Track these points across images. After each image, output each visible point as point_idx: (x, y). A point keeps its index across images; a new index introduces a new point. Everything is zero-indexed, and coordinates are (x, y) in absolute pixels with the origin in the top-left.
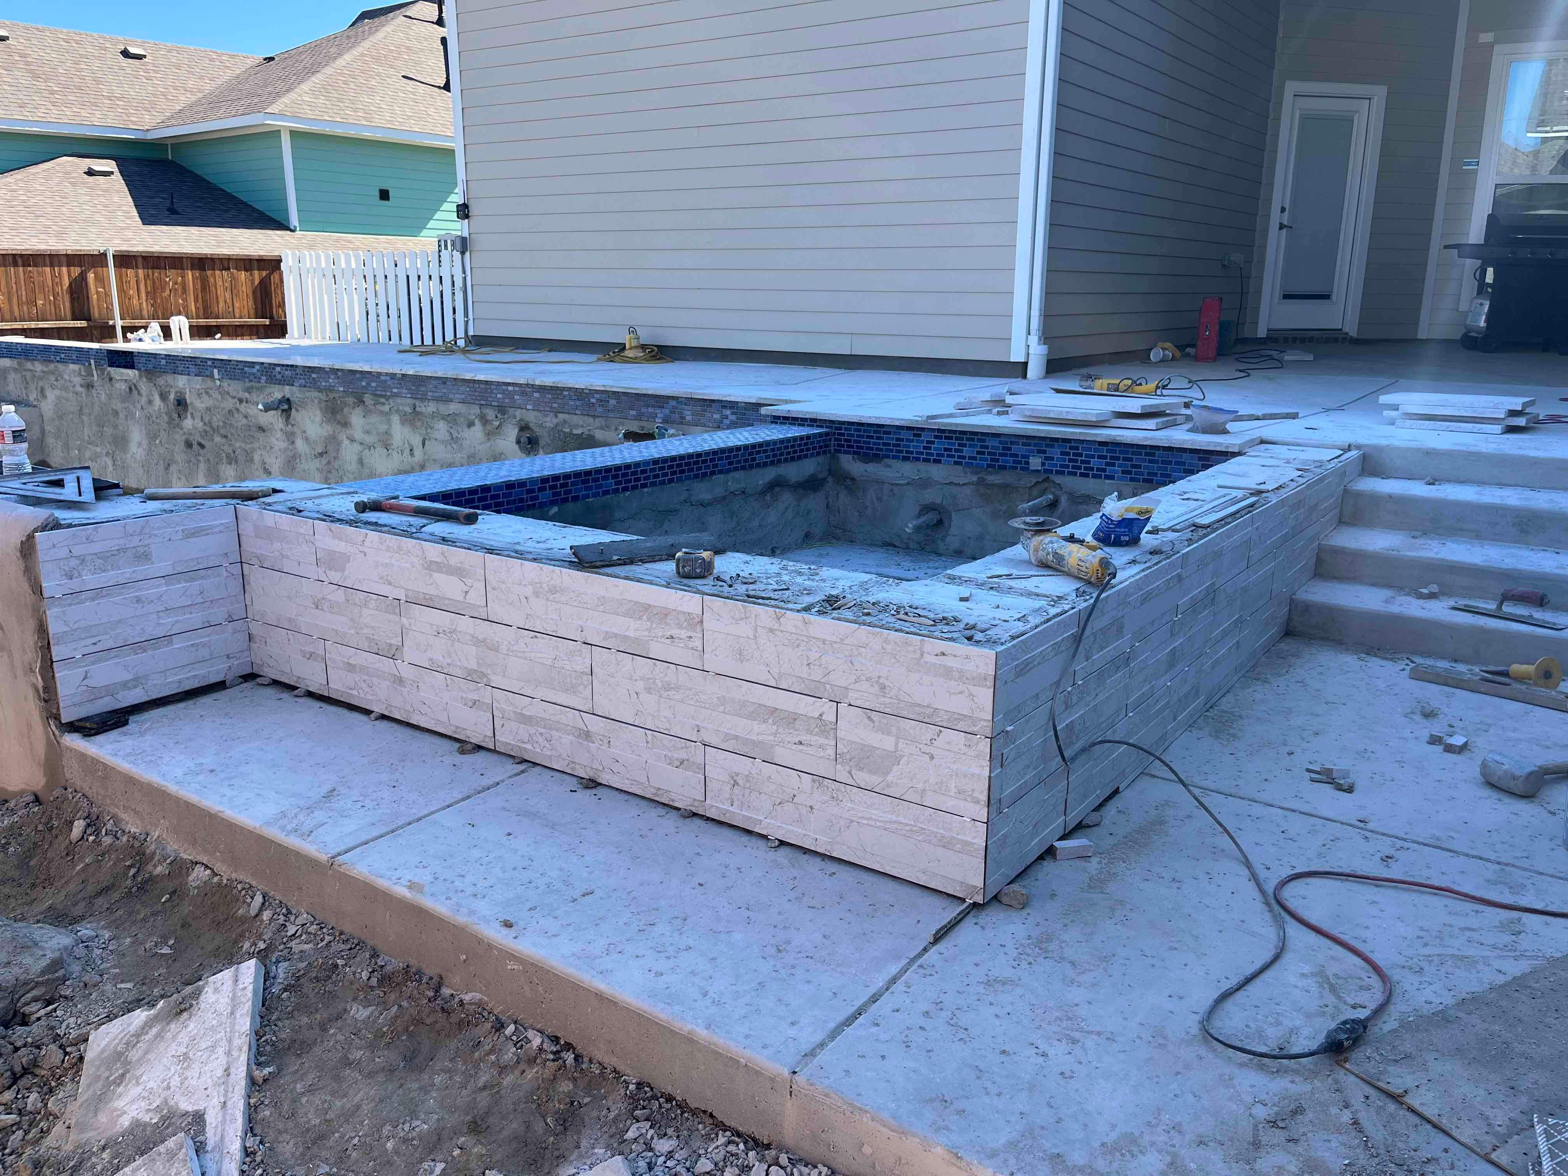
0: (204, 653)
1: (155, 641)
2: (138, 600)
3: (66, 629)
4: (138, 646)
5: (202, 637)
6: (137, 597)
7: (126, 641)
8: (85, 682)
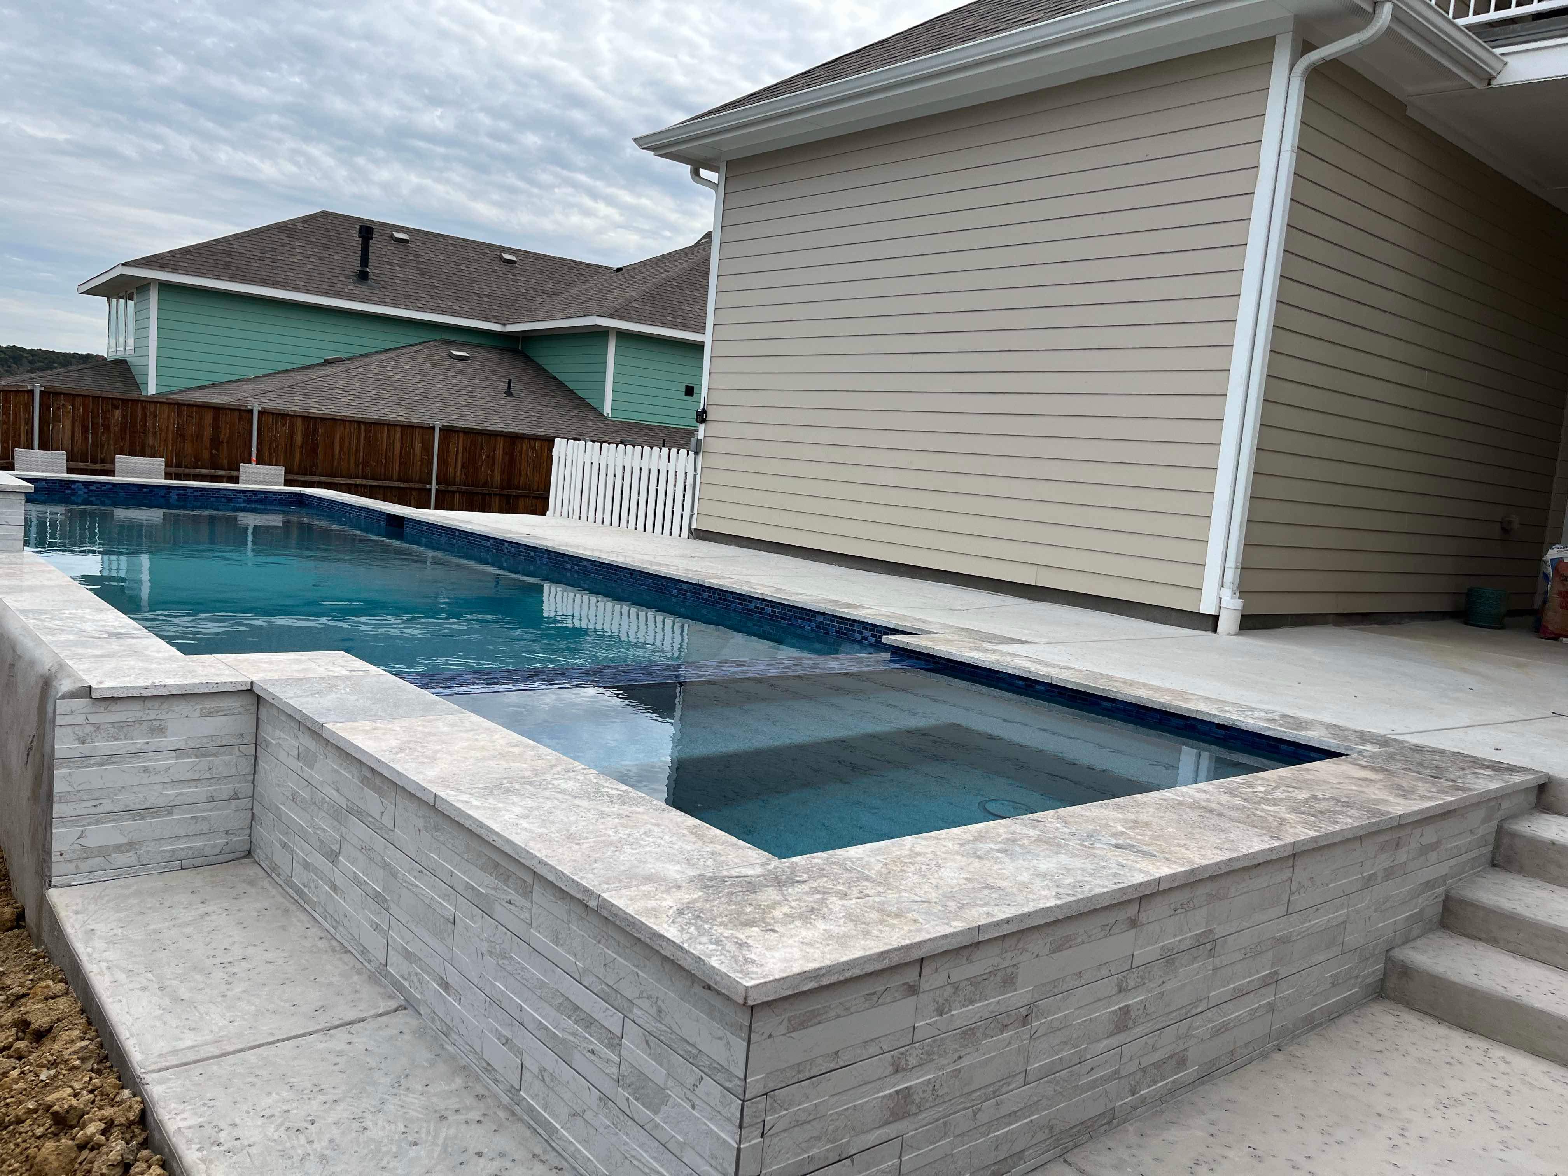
0: (204, 826)
1: (155, 810)
2: (146, 770)
3: (69, 789)
4: (138, 813)
5: (204, 811)
6: (144, 766)
7: (127, 806)
8: (80, 841)
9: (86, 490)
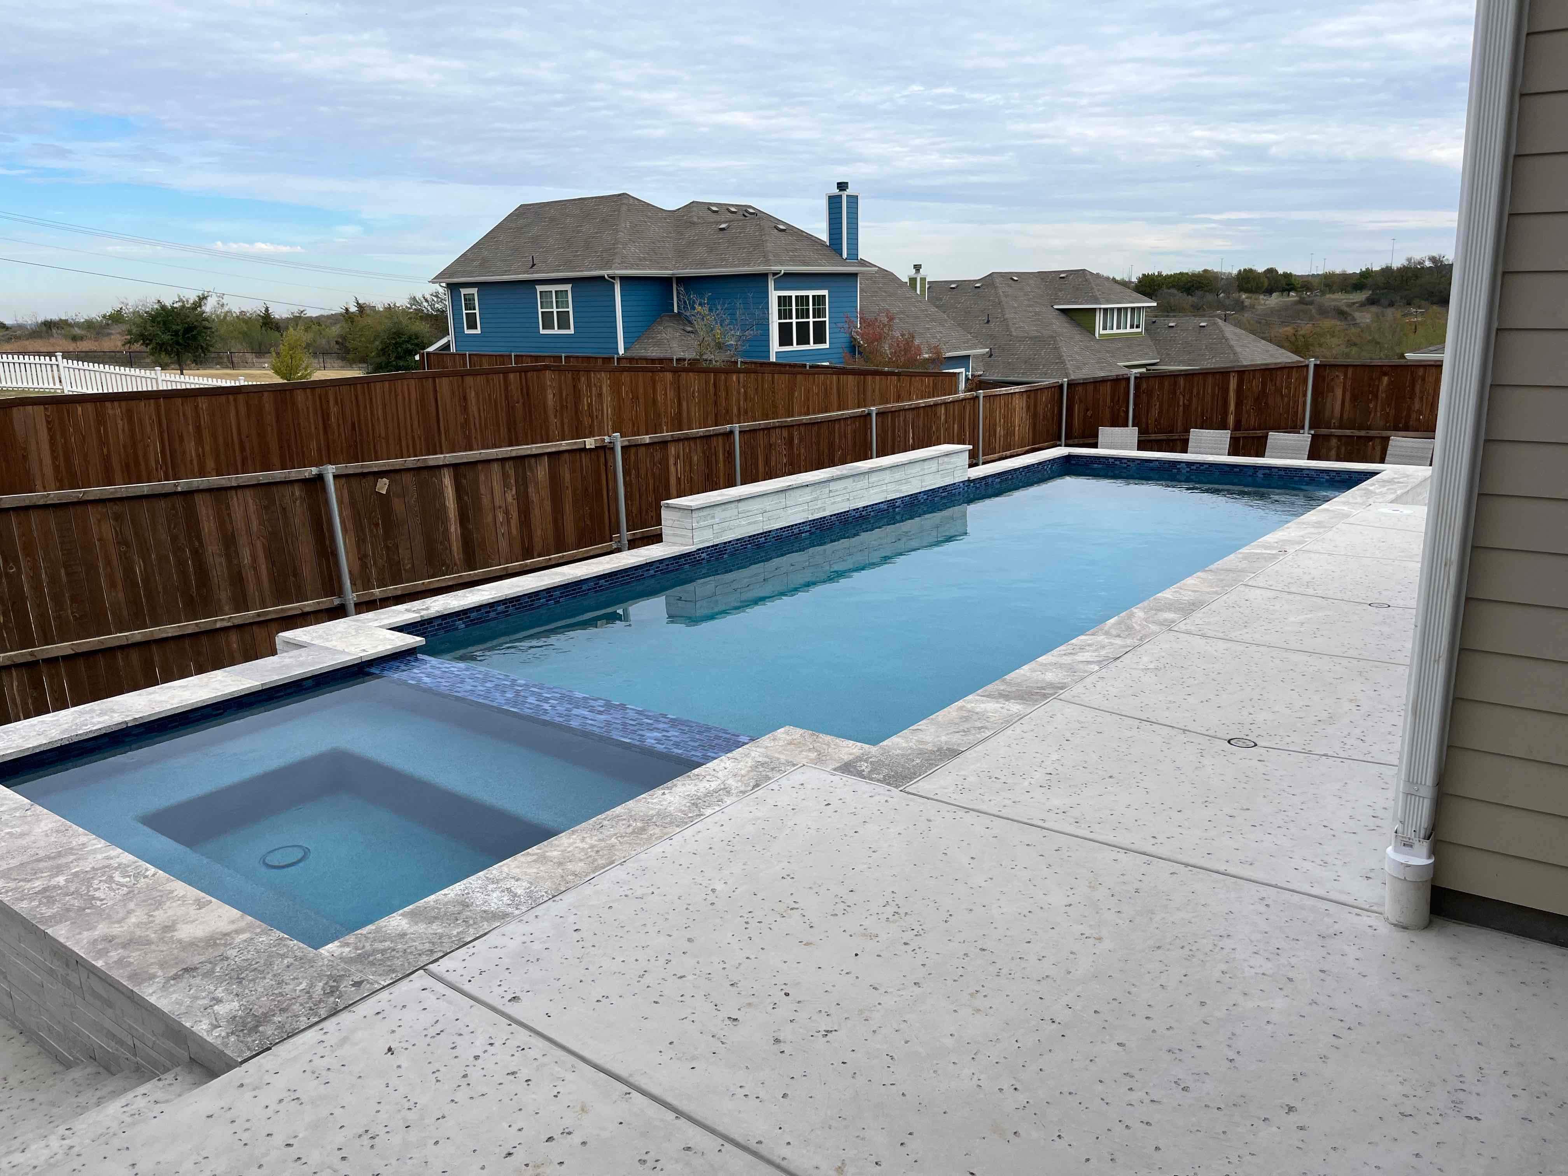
9: (1189, 469)
